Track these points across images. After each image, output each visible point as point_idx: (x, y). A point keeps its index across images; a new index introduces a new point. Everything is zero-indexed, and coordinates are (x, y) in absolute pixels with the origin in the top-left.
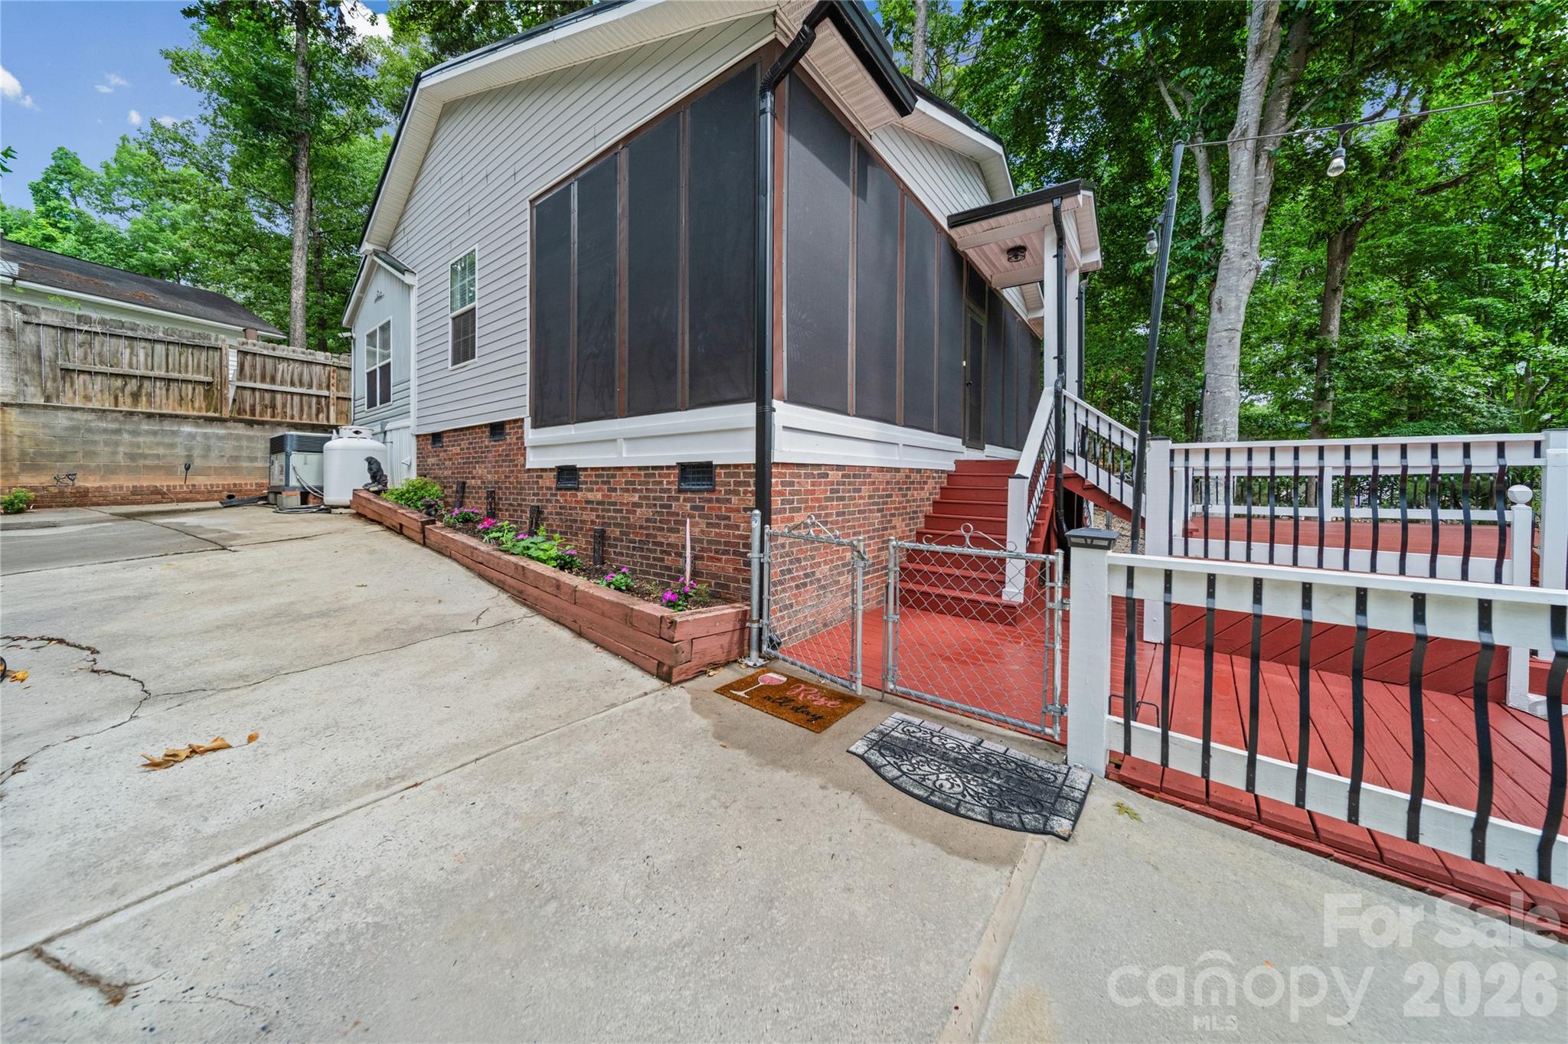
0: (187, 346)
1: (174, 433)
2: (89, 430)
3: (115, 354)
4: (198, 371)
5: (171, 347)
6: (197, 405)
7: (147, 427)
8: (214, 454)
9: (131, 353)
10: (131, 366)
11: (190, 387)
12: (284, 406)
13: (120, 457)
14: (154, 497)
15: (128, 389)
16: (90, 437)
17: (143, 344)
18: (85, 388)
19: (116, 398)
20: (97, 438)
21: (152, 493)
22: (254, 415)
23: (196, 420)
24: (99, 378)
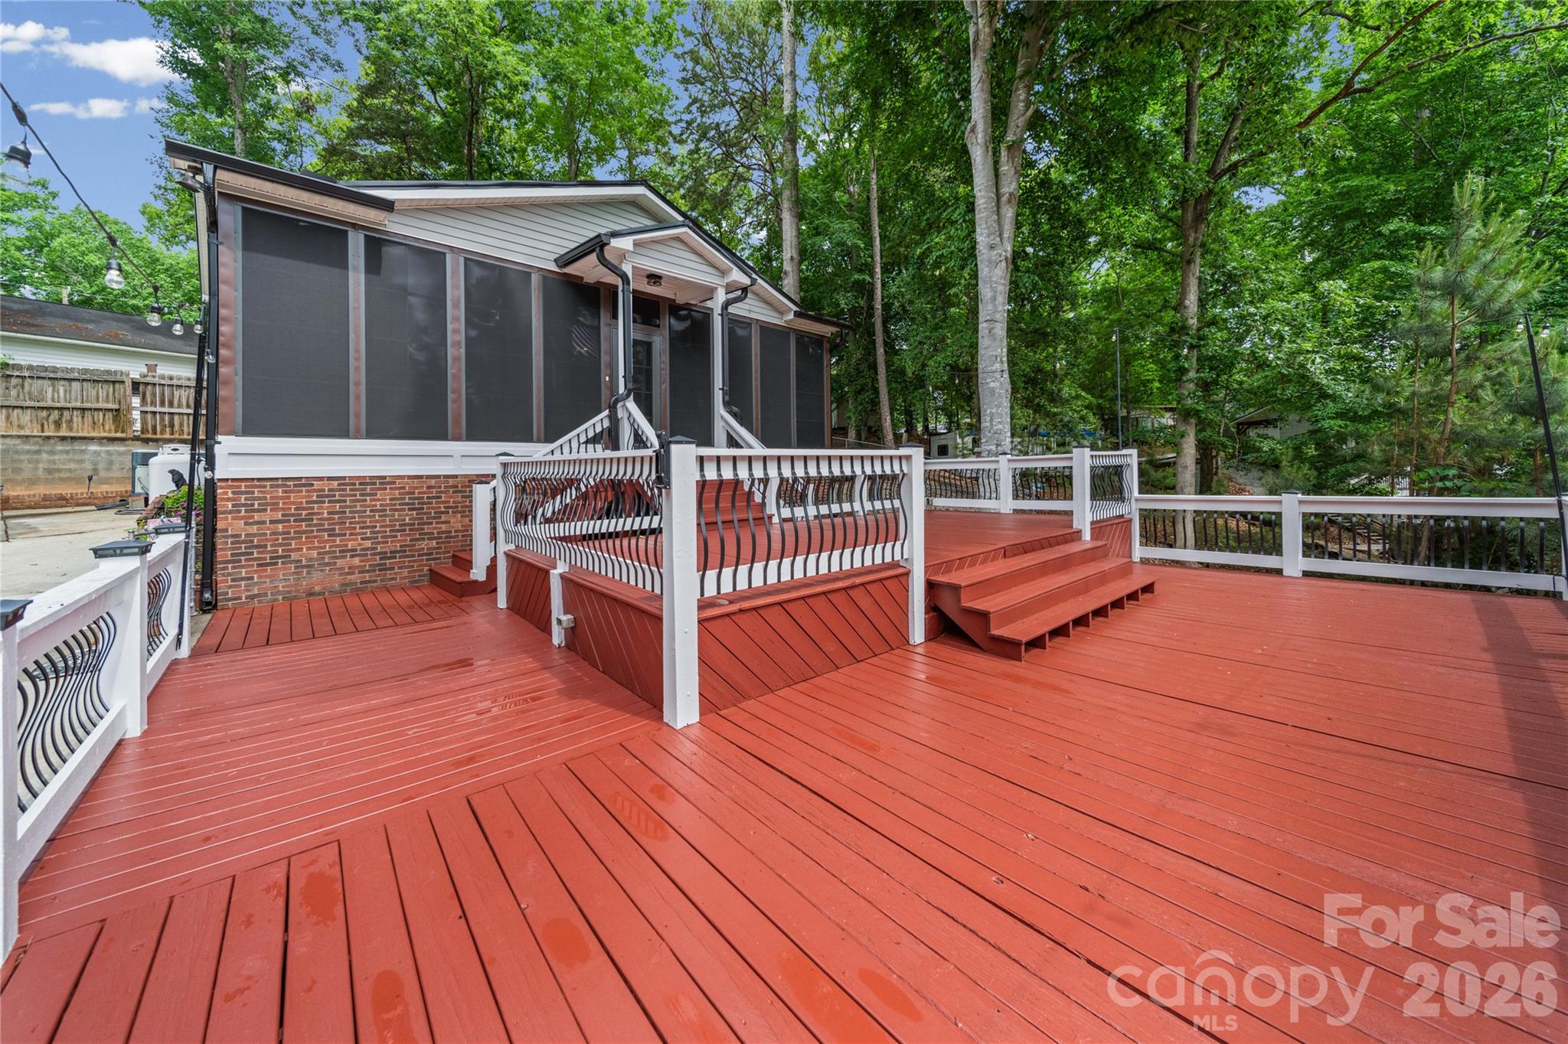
0: (98, 381)
1: (83, 451)
2: (17, 452)
3: (41, 392)
4: (107, 400)
5: (85, 384)
6: (107, 428)
7: (60, 448)
8: (115, 467)
9: (54, 390)
10: (53, 401)
11: (101, 414)
12: (181, 425)
13: (40, 472)
14: (60, 502)
15: (52, 418)
16: (17, 457)
17: (62, 382)
18: (18, 419)
19: (42, 425)
20: (22, 457)
21: (59, 499)
22: (155, 433)
23: (101, 440)
24: (29, 411)
